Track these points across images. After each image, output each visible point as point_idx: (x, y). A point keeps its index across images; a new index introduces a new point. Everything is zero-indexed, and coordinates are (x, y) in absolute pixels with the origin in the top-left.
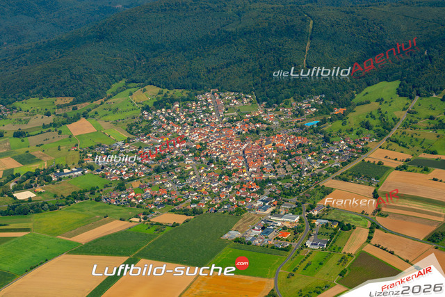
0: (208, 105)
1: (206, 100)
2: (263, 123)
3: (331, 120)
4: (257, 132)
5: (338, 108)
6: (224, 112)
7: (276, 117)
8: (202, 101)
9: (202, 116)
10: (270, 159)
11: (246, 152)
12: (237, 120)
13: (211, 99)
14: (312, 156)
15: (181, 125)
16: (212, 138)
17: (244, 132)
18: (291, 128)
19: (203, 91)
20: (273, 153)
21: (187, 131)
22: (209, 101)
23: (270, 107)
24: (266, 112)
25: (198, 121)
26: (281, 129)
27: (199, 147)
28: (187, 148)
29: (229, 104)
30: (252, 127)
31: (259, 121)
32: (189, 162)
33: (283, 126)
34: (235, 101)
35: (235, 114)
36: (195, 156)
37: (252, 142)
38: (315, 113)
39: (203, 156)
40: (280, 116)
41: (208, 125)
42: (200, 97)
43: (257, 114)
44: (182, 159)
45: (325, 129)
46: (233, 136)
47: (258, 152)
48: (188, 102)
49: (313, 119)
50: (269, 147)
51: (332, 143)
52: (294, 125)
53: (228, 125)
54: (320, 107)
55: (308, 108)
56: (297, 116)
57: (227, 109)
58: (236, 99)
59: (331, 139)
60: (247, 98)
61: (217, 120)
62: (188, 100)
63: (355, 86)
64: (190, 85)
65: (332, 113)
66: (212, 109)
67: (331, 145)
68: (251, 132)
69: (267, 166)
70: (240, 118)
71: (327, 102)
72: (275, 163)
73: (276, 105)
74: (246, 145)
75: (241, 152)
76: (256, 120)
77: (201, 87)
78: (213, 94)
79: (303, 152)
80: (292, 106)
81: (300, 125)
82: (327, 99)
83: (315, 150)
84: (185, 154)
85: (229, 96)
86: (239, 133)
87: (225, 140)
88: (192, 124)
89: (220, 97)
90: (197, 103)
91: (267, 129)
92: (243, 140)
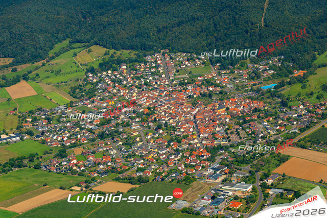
0: (158, 66)
1: (156, 62)
2: (216, 86)
3: (290, 83)
4: (210, 96)
5: (298, 70)
6: (175, 75)
7: (231, 80)
8: (151, 62)
9: (151, 78)
10: (222, 124)
11: (197, 117)
12: (188, 83)
13: (161, 60)
14: (268, 121)
15: (128, 88)
16: (161, 102)
17: (195, 96)
18: (246, 91)
19: (152, 52)
20: (226, 118)
21: (134, 95)
22: (159, 62)
23: (224, 68)
24: (219, 74)
25: (146, 84)
26: (236, 92)
27: (147, 111)
28: (134, 112)
29: (180, 66)
30: (204, 90)
31: (212, 84)
32: (136, 128)
33: (237, 89)
34: (187, 63)
35: (187, 76)
36: (143, 120)
37: (204, 106)
38: (273, 75)
39: (151, 122)
40: (234, 79)
41: (157, 88)
42: (150, 59)
43: (210, 76)
44: (128, 125)
45: (282, 92)
46: (184, 100)
47: (210, 117)
48: (137, 63)
49: (270, 82)
50: (222, 112)
51: (290, 108)
52: (250, 88)
53: (178, 88)
54: (278, 69)
55: (266, 70)
56: (253, 78)
57: (178, 71)
58: (188, 60)
59: (290, 104)
60: (199, 59)
61: (167, 83)
62: (136, 62)
63: (317, 46)
64: (139, 45)
65: (291, 76)
66: (161, 71)
67: (288, 110)
68: (203, 95)
69: (219, 131)
70: (192, 81)
71: (286, 63)
72: (228, 129)
73: (230, 67)
74: (197, 109)
75: (192, 117)
76: (209, 83)
77: (151, 48)
78: (163, 54)
79: (258, 117)
80: (248, 68)
81: (256, 88)
82: (286, 60)
83: (271, 115)
84: (132, 119)
85: (180, 57)
86: (190, 97)
87: (175, 104)
88: (139, 87)
89: (171, 58)
90: (145, 64)
91: (221, 93)
92: (194, 105)
